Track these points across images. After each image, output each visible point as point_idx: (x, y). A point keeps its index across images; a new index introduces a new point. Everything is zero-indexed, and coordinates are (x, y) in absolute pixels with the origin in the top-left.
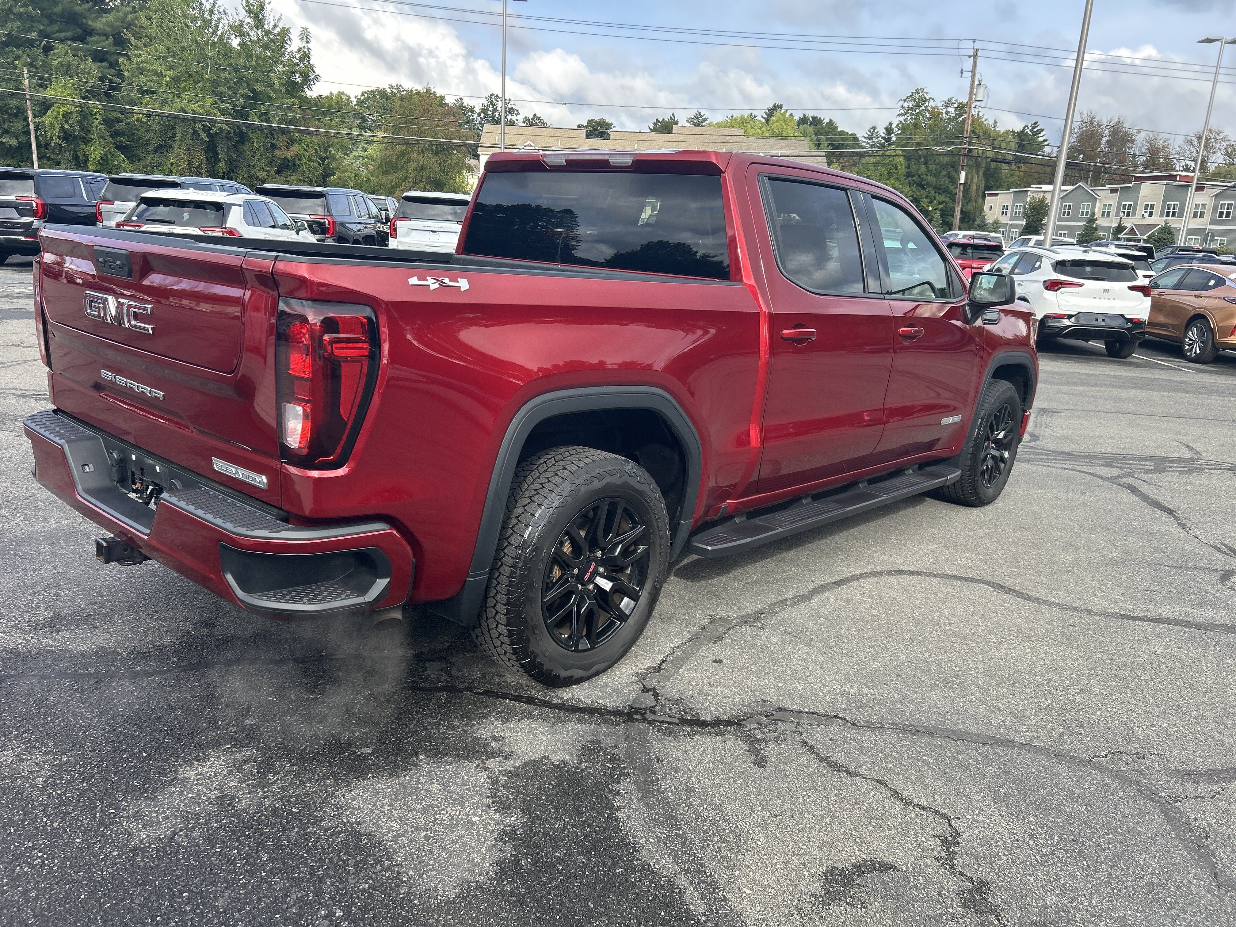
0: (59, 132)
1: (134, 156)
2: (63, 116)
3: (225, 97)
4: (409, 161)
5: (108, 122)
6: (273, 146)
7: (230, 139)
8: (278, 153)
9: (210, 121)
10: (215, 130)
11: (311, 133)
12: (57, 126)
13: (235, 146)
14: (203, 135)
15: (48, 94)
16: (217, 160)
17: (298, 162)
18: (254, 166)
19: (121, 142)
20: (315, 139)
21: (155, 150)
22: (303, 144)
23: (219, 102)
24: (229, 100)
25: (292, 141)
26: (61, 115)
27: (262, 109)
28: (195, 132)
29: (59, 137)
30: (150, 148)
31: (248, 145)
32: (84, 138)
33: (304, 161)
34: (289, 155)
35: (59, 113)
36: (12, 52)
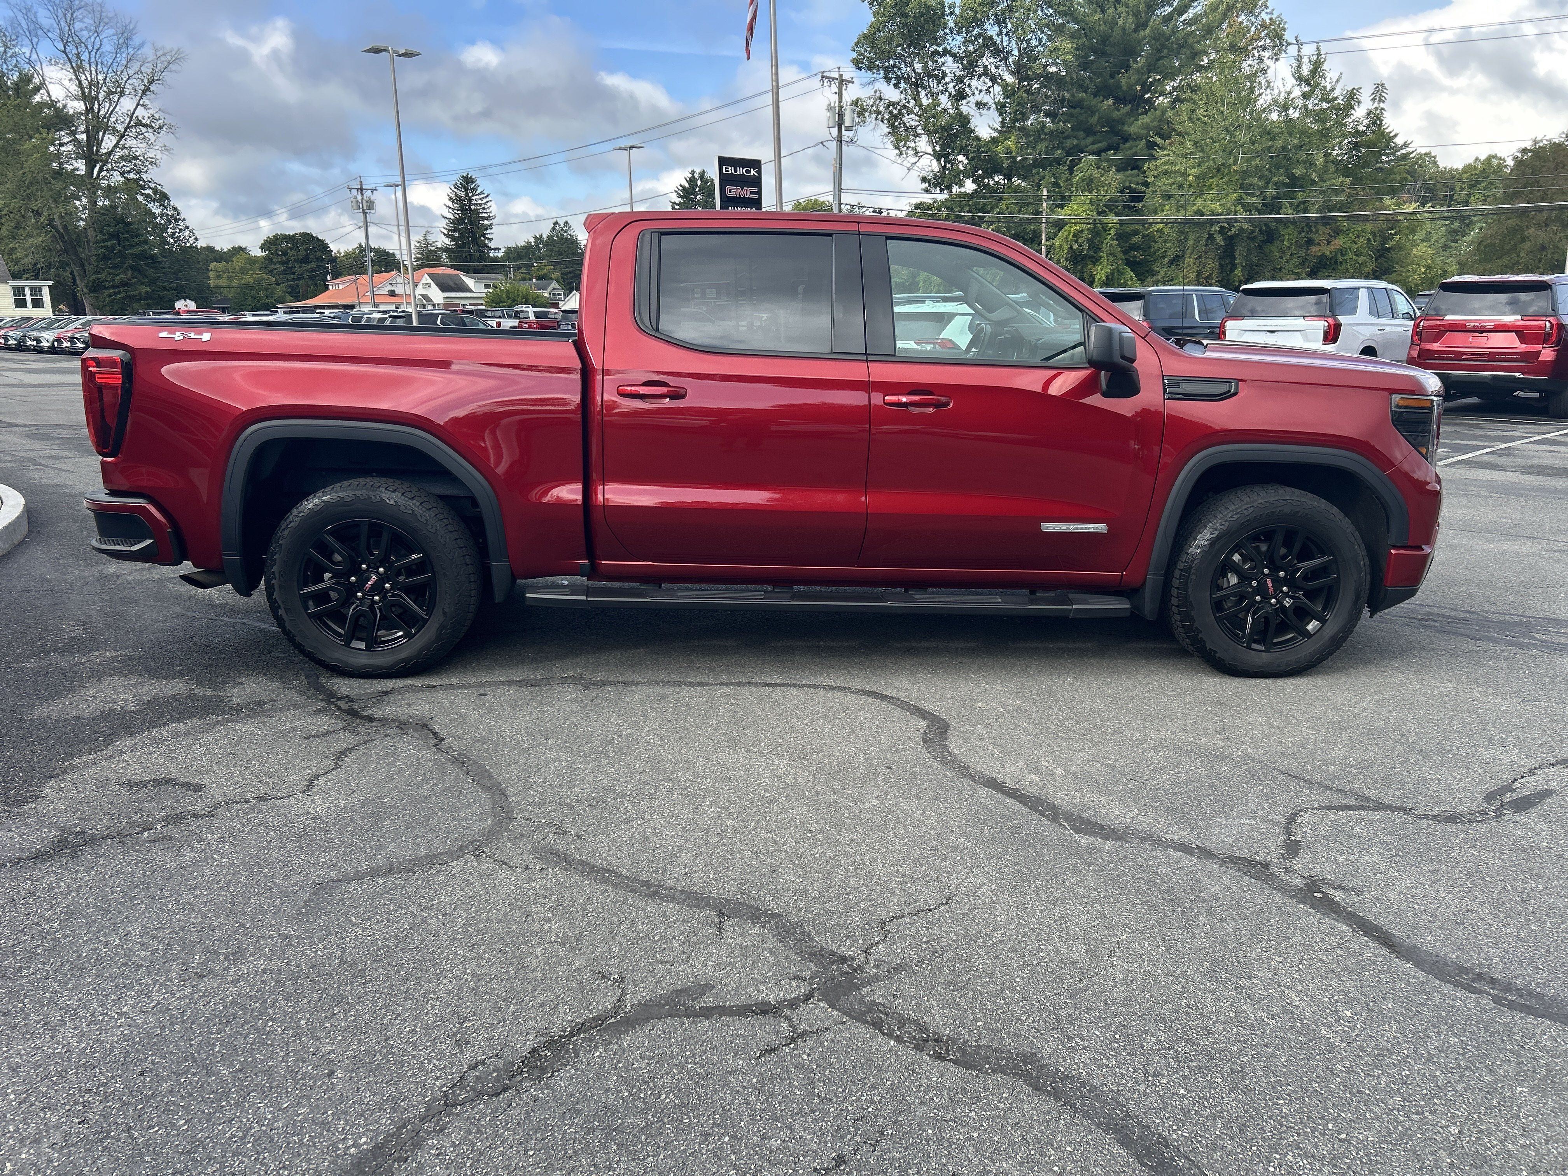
0: (1068, 253)
1: (1147, 271)
2: (1073, 236)
3: (1254, 189)
4: (1523, 240)
5: (1122, 237)
6: (1310, 242)
7: (1253, 239)
8: (1314, 249)
9: (1228, 221)
10: (1233, 230)
11: (1366, 218)
12: (1066, 247)
13: (1260, 247)
14: (1219, 239)
15: (1063, 214)
16: (1234, 267)
17: (1340, 258)
18: (1280, 269)
19: (1135, 257)
20: (1369, 227)
21: (1171, 263)
22: (1351, 235)
23: (1244, 196)
24: (1258, 192)
25: (1337, 232)
26: (1071, 236)
27: (1300, 196)
28: (1211, 236)
29: (1067, 259)
30: (1166, 260)
31: (1277, 243)
32: (1094, 257)
33: (1350, 255)
34: (1328, 251)
35: (1070, 232)
36: (1038, 173)
